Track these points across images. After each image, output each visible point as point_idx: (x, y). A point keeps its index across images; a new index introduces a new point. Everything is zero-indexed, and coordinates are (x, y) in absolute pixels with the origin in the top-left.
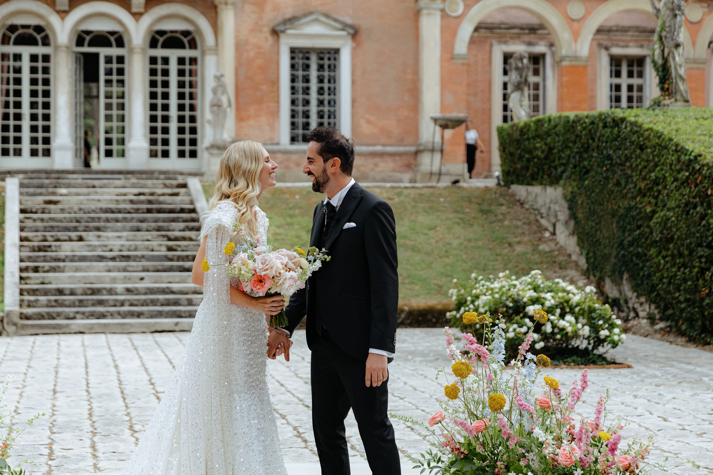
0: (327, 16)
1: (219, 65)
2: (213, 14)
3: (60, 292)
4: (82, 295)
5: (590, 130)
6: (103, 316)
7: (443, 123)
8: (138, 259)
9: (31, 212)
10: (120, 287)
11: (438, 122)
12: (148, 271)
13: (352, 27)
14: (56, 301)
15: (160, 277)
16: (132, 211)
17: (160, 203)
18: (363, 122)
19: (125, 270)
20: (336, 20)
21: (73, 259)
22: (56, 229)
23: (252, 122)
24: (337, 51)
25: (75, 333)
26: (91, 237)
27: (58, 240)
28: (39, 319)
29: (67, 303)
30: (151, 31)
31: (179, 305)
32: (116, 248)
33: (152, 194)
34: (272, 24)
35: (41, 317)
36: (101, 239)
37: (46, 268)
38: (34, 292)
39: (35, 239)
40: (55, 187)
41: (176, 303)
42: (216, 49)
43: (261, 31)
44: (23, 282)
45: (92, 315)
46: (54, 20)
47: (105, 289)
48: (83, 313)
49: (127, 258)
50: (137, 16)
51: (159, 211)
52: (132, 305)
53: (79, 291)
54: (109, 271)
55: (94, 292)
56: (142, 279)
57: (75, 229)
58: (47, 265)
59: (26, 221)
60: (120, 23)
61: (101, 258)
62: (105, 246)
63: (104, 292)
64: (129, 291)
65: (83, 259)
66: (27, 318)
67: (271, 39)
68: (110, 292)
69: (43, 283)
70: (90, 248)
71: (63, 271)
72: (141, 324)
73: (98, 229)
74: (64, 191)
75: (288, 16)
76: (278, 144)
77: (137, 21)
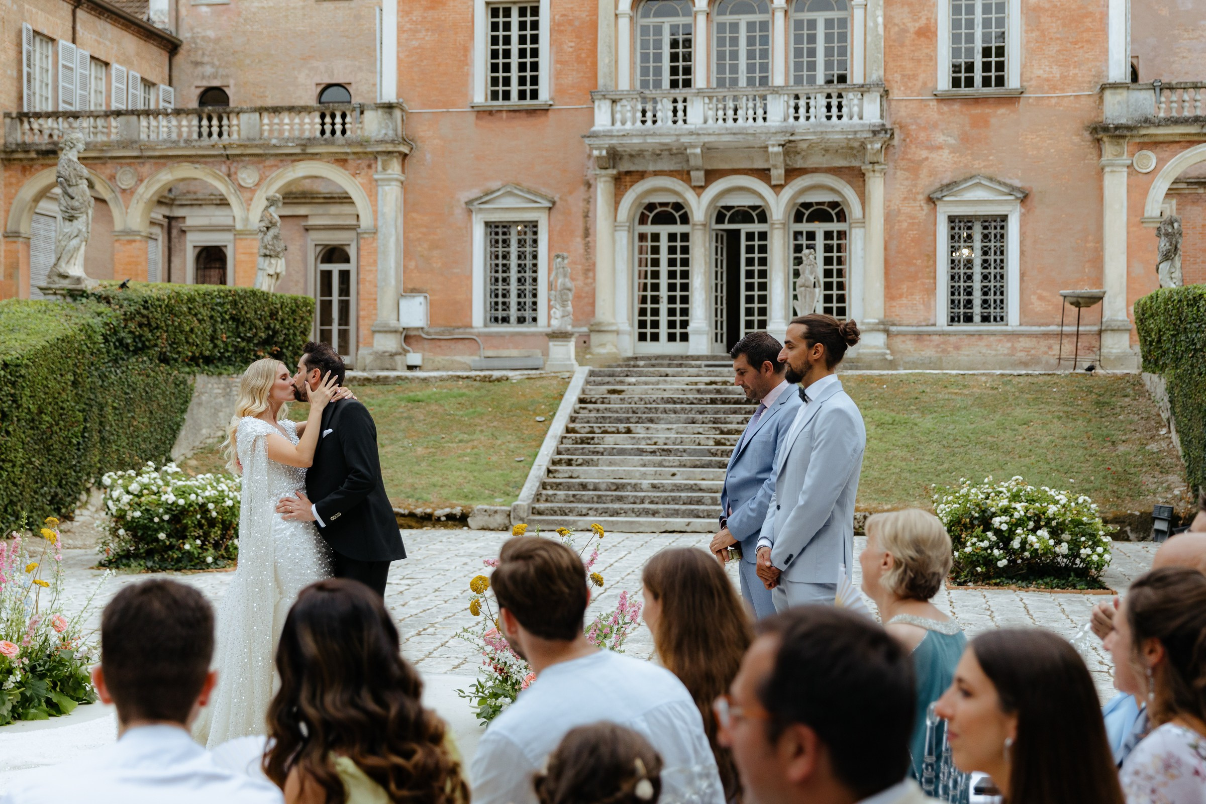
0: (991, 179)
1: (866, 239)
2: (861, 183)
3: (584, 487)
4: (606, 490)
5: (1178, 308)
6: (616, 513)
7: (1074, 300)
8: (679, 454)
9: (591, 402)
10: (645, 483)
11: (1068, 299)
12: (685, 466)
13: (1019, 190)
14: (574, 496)
15: (693, 472)
16: (695, 401)
17: (729, 393)
18: (1034, 298)
19: (661, 465)
20: (1000, 183)
21: (612, 451)
22: (608, 421)
23: (904, 301)
24: (1004, 218)
25: (582, 531)
26: (639, 430)
27: (605, 432)
28: (552, 515)
29: (585, 498)
30: (795, 204)
31: (703, 504)
32: (661, 442)
33: (725, 383)
34: (927, 192)
35: (554, 513)
36: (650, 431)
37: (580, 461)
38: (558, 486)
39: (582, 431)
40: (627, 376)
41: (699, 502)
42: (863, 222)
43: (915, 200)
44: (551, 475)
45: (605, 512)
46: (690, 197)
47: (629, 484)
48: (596, 510)
49: (668, 452)
50: (777, 188)
51: (724, 402)
52: (652, 502)
53: (603, 486)
54: (644, 466)
55: (618, 487)
56: (674, 475)
57: (628, 420)
58: (581, 458)
59: (581, 411)
60: (760, 196)
61: (641, 452)
62: (649, 438)
63: (629, 488)
64: (654, 487)
65: (622, 452)
66: (540, 513)
67: (926, 208)
68: (635, 487)
69: (571, 477)
70: (634, 441)
71: (597, 465)
72: (651, 522)
73: (651, 421)
74: (632, 380)
75: (945, 182)
76: (934, 325)
77: (777, 194)
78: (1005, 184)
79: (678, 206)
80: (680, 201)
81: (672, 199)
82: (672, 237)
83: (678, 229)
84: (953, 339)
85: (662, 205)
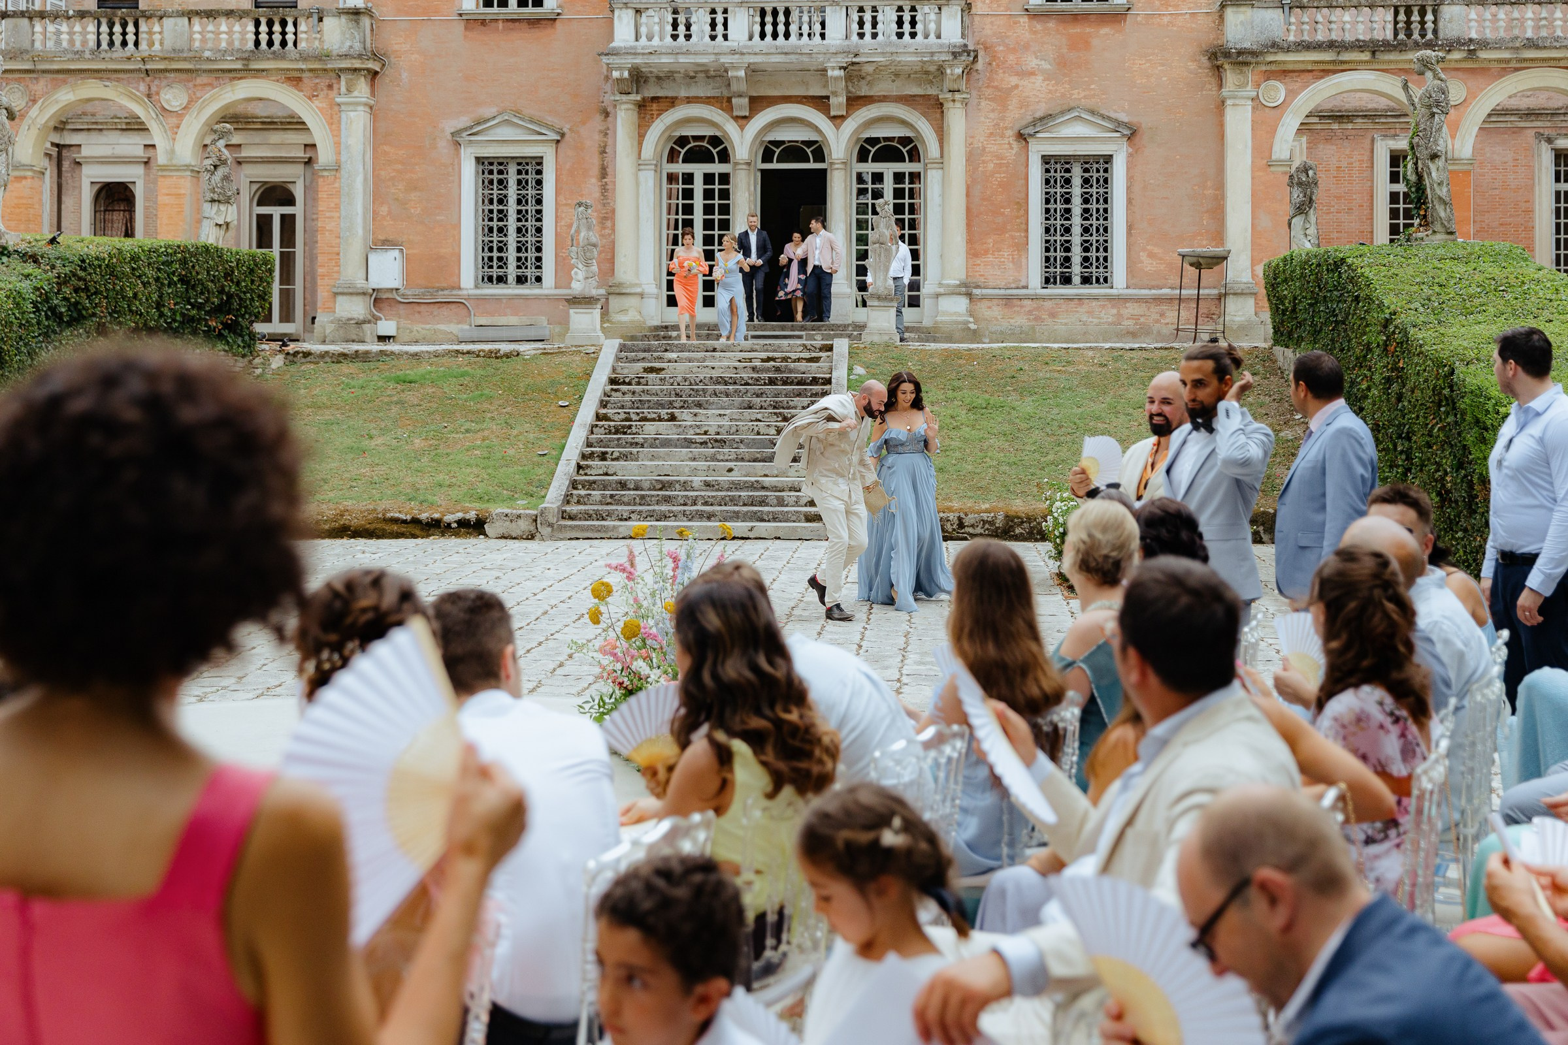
0: (1093, 112)
1: (944, 182)
2: (938, 116)
3: (623, 485)
4: (649, 489)
5: (1317, 274)
6: (664, 517)
7: (1194, 260)
8: (735, 446)
9: (624, 383)
10: (697, 481)
11: (1187, 258)
12: (742, 460)
13: (1126, 125)
14: (612, 496)
15: (754, 467)
16: (750, 381)
17: (791, 371)
18: (1143, 256)
19: (714, 458)
20: (1103, 117)
21: (654, 443)
22: (646, 406)
23: (990, 258)
24: (1108, 159)
25: (623, 538)
26: (685, 415)
27: (645, 419)
28: (586, 520)
29: (626, 499)
30: (858, 140)
31: (767, 505)
32: (712, 431)
33: (785, 359)
34: (1017, 127)
35: (589, 516)
36: (698, 419)
37: (616, 455)
38: (591, 485)
39: (616, 417)
40: (666, 350)
41: (763, 502)
42: (941, 162)
43: (1002, 136)
44: (581, 472)
45: (650, 515)
46: (731, 129)
47: (678, 481)
48: (640, 512)
49: (722, 442)
50: (838, 120)
51: (785, 383)
52: (706, 504)
53: (646, 485)
54: (694, 459)
55: (664, 486)
56: (730, 470)
57: (671, 404)
58: (617, 451)
59: (613, 393)
60: (817, 129)
61: (689, 443)
62: (698, 427)
63: (677, 486)
64: (708, 485)
65: (666, 443)
66: (571, 518)
67: (1015, 145)
68: (685, 486)
69: (606, 474)
70: (681, 430)
71: (637, 460)
72: (706, 527)
73: (699, 405)
74: (674, 355)
75: (1038, 114)
76: (1026, 287)
77: (838, 127)
78: (1109, 119)
79: (715, 141)
80: (718, 134)
81: (708, 132)
82: (708, 178)
83: (716, 168)
84: (1048, 304)
85: (696, 138)
